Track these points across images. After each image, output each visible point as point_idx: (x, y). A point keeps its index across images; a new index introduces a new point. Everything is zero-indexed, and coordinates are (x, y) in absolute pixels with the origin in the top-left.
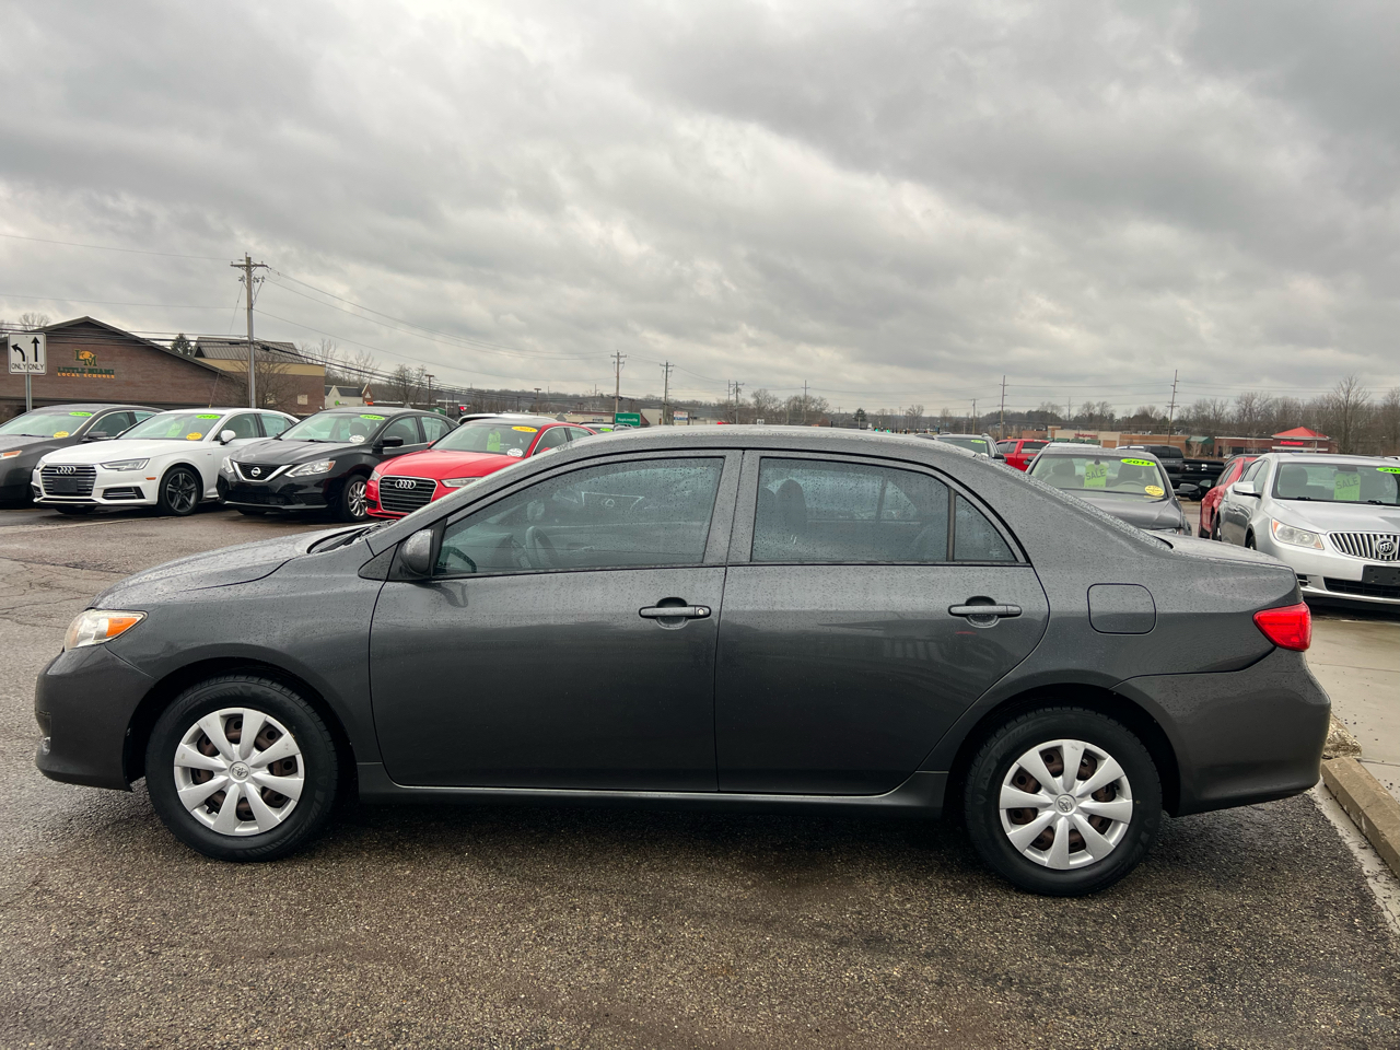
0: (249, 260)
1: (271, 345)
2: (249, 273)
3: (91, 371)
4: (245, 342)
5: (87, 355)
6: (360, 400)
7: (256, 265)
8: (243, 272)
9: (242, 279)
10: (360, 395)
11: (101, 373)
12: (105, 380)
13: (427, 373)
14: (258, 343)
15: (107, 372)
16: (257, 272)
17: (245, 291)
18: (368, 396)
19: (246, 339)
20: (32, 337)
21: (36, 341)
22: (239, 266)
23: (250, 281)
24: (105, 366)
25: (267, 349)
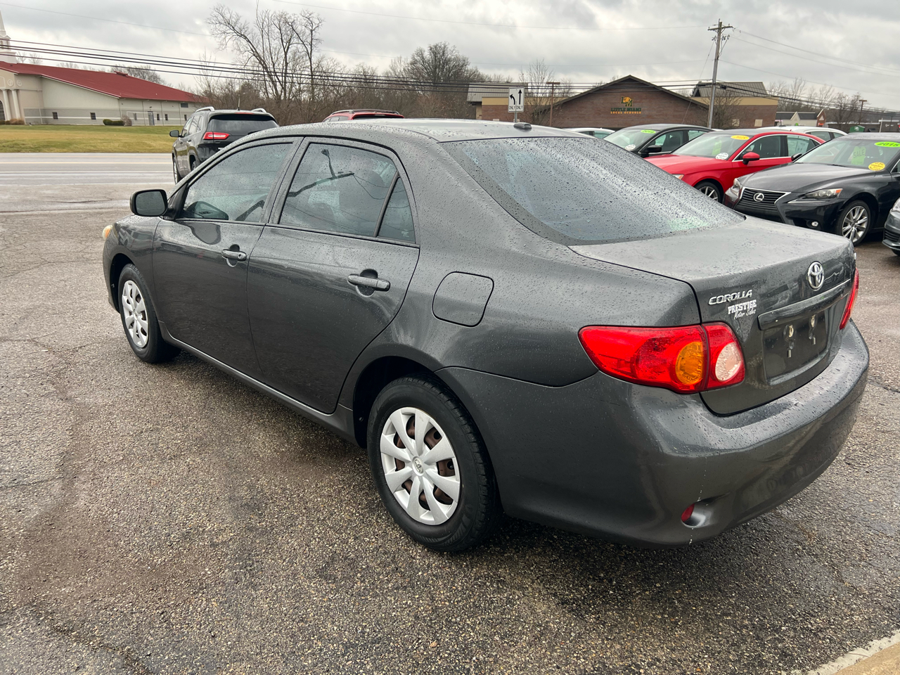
0: (720, 24)
1: (728, 85)
2: (719, 33)
3: (629, 110)
4: (710, 84)
5: (627, 99)
6: (815, 121)
7: (725, 27)
8: (715, 34)
9: (714, 39)
10: (815, 118)
11: (634, 110)
12: (635, 115)
13: (861, 99)
14: (718, 84)
15: (637, 110)
16: (725, 32)
17: (715, 46)
18: (822, 119)
19: (711, 81)
20: (518, 90)
21: (520, 92)
22: (714, 29)
23: (718, 39)
24: (636, 106)
25: (724, 87)
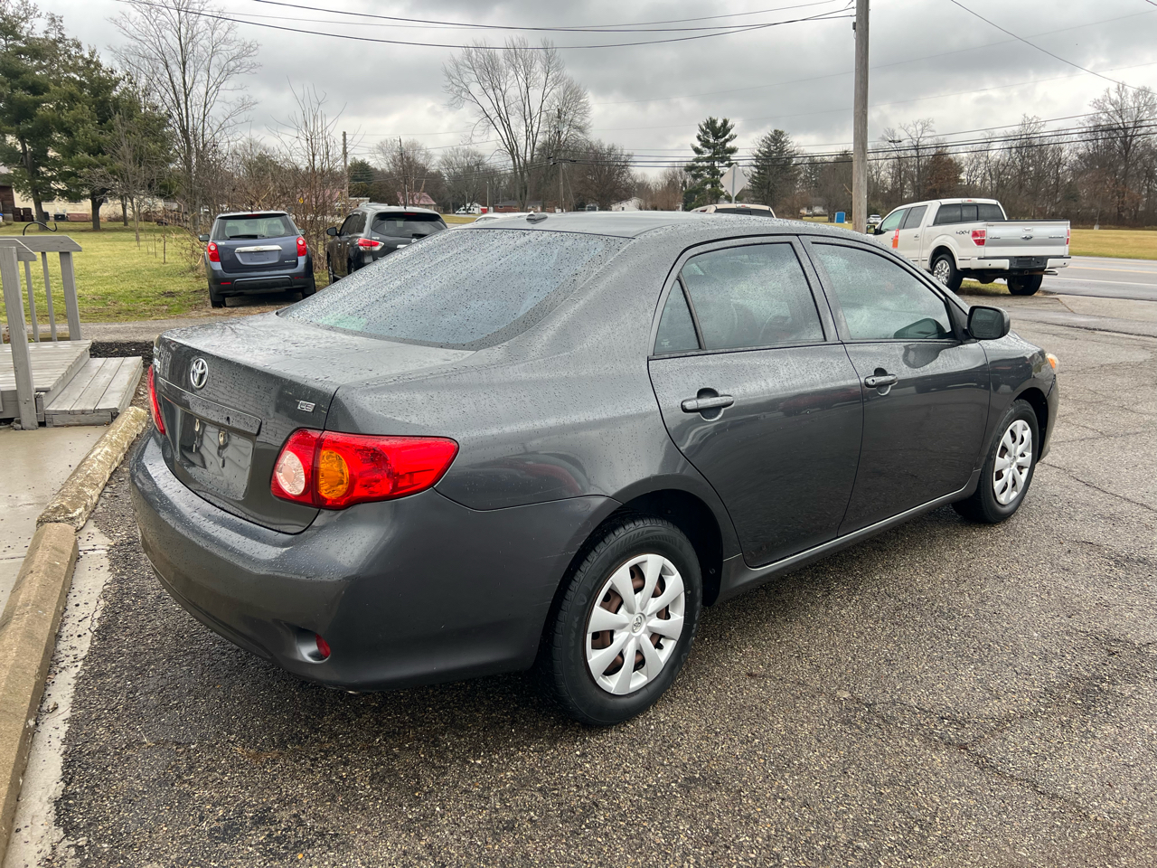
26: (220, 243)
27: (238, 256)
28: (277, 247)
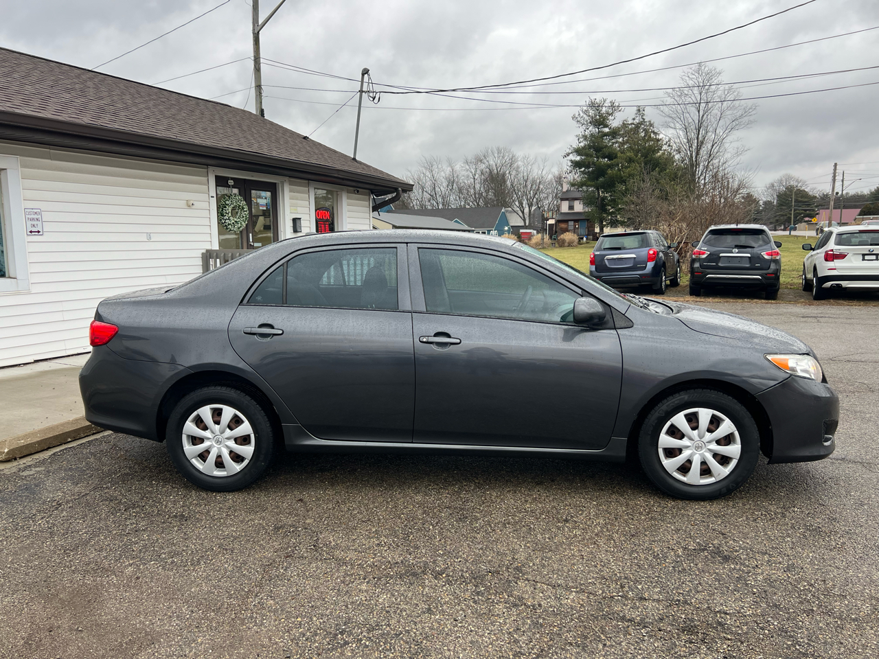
26: (596, 253)
27: (606, 261)
28: (634, 256)
